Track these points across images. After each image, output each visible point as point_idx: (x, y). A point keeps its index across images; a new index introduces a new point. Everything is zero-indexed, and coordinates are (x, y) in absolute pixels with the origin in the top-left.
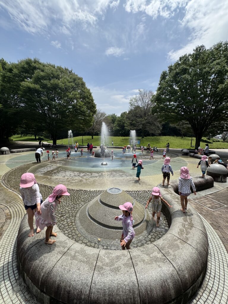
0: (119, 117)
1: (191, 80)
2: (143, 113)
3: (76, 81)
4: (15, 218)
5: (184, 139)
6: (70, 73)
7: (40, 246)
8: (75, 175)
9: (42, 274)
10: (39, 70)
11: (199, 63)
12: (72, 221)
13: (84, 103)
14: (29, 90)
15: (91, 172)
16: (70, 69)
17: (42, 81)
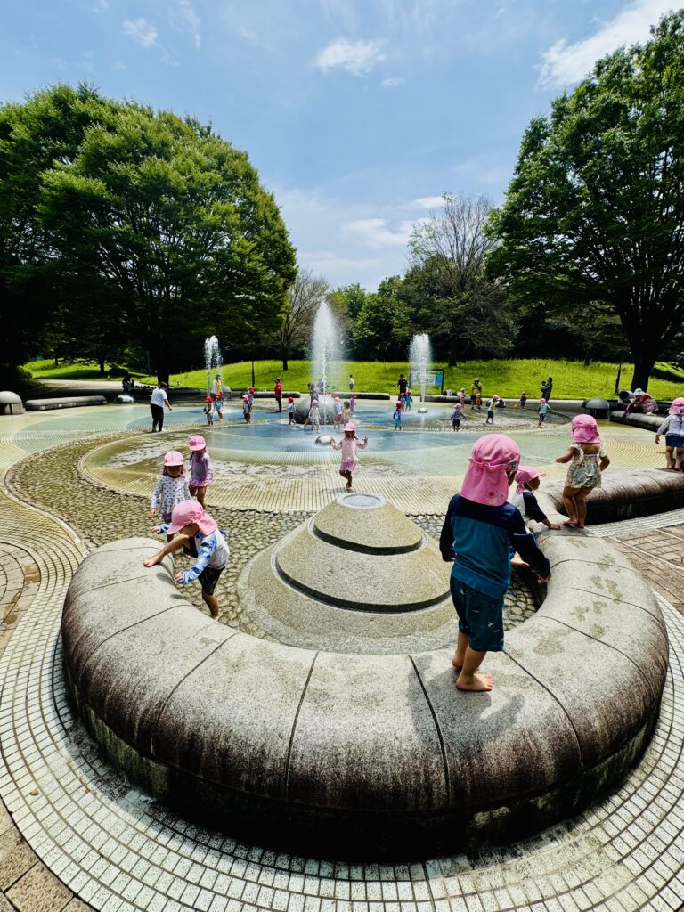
0: (374, 295)
1: (635, 150)
2: (456, 278)
3: (226, 166)
4: (53, 579)
5: (592, 369)
6: (206, 137)
7: (132, 637)
8: (232, 470)
9: (142, 708)
10: (100, 128)
11: (669, 81)
12: (228, 590)
13: (254, 245)
14: (71, 199)
15: (283, 464)
16: (203, 123)
17: (111, 166)
